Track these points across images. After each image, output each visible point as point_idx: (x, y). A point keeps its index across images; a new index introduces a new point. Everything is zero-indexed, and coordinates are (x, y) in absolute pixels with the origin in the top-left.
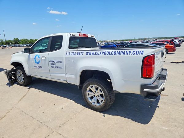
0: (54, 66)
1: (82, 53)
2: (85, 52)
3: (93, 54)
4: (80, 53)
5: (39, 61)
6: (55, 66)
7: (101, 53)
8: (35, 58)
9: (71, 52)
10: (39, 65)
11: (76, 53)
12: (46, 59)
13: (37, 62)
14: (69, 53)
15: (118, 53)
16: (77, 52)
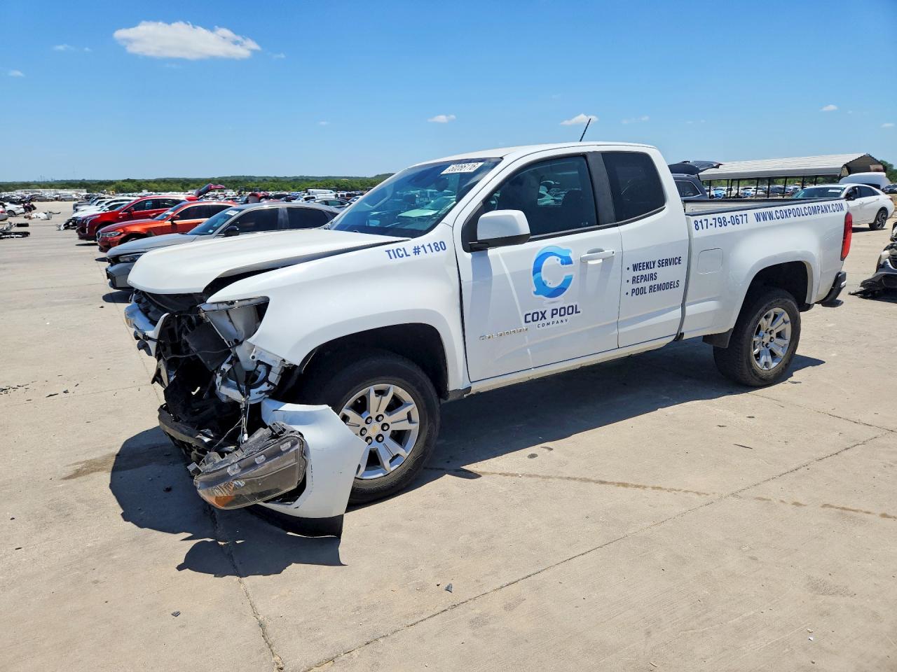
0: (647, 284)
1: (745, 217)
2: (751, 213)
3: (771, 217)
4: (740, 218)
5: (568, 281)
6: (652, 283)
7: (788, 214)
8: (537, 270)
9: (710, 217)
10: (561, 301)
11: (728, 219)
12: (608, 261)
13: (553, 284)
14: (704, 223)
15: (815, 210)
16: (728, 216)
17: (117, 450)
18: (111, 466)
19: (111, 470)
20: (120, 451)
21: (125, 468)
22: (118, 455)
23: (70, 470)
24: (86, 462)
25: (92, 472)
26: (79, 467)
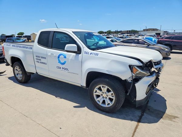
17: (161, 120)
18: (165, 115)
19: (165, 113)
20: (160, 119)
21: (162, 112)
22: (162, 118)
23: (176, 120)
24: (171, 121)
25: (170, 116)
26: (174, 120)
